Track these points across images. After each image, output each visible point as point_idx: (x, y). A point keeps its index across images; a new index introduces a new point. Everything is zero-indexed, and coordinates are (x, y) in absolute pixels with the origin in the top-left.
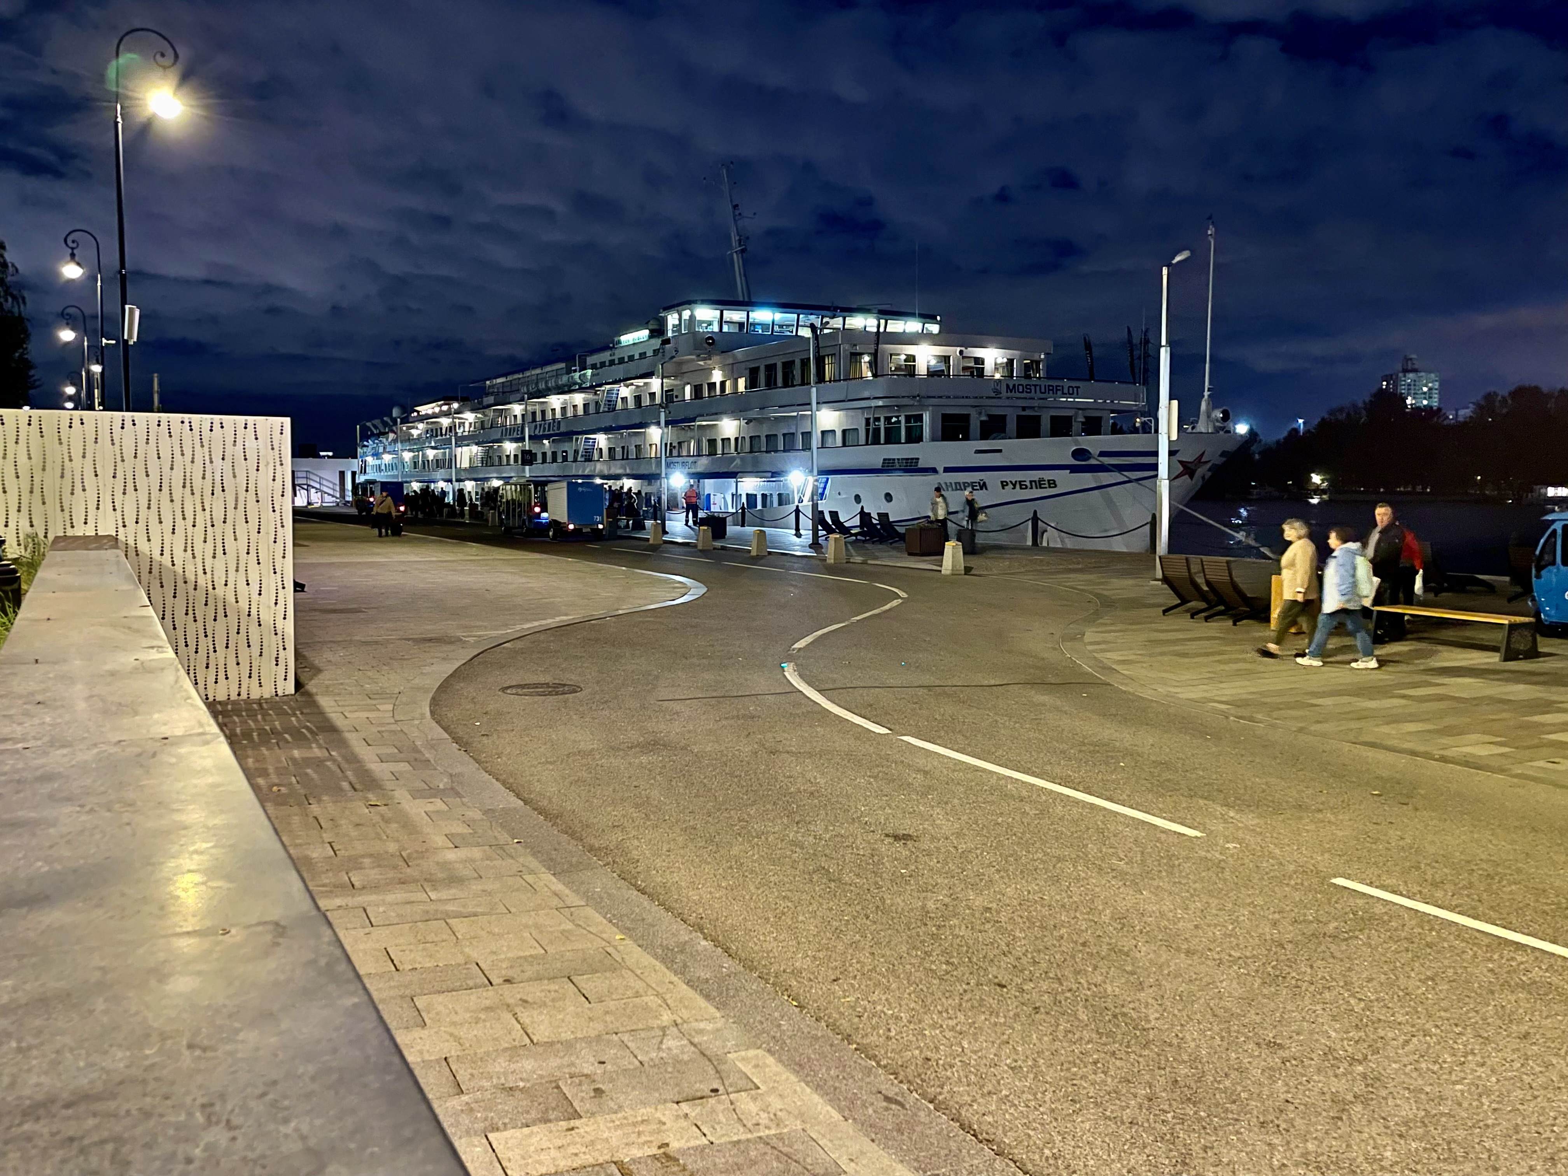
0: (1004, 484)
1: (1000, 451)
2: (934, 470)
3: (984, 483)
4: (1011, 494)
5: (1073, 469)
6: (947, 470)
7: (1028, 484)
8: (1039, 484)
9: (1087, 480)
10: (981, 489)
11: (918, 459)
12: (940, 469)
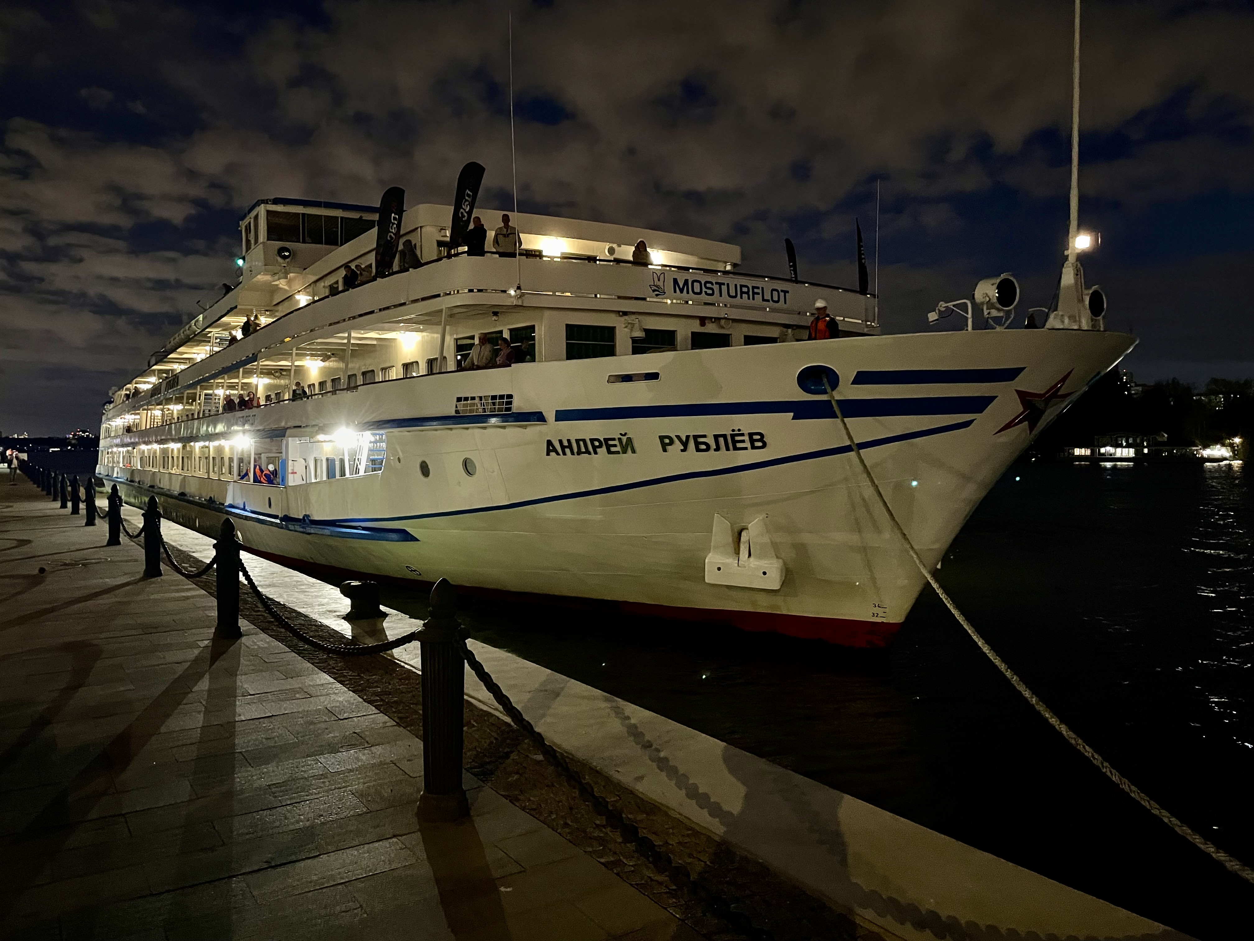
0: (665, 442)
1: (656, 376)
2: (539, 417)
3: (630, 443)
4: (674, 461)
6: (561, 416)
7: (711, 441)
9: (826, 432)
10: (624, 450)
11: (510, 396)
12: (550, 416)
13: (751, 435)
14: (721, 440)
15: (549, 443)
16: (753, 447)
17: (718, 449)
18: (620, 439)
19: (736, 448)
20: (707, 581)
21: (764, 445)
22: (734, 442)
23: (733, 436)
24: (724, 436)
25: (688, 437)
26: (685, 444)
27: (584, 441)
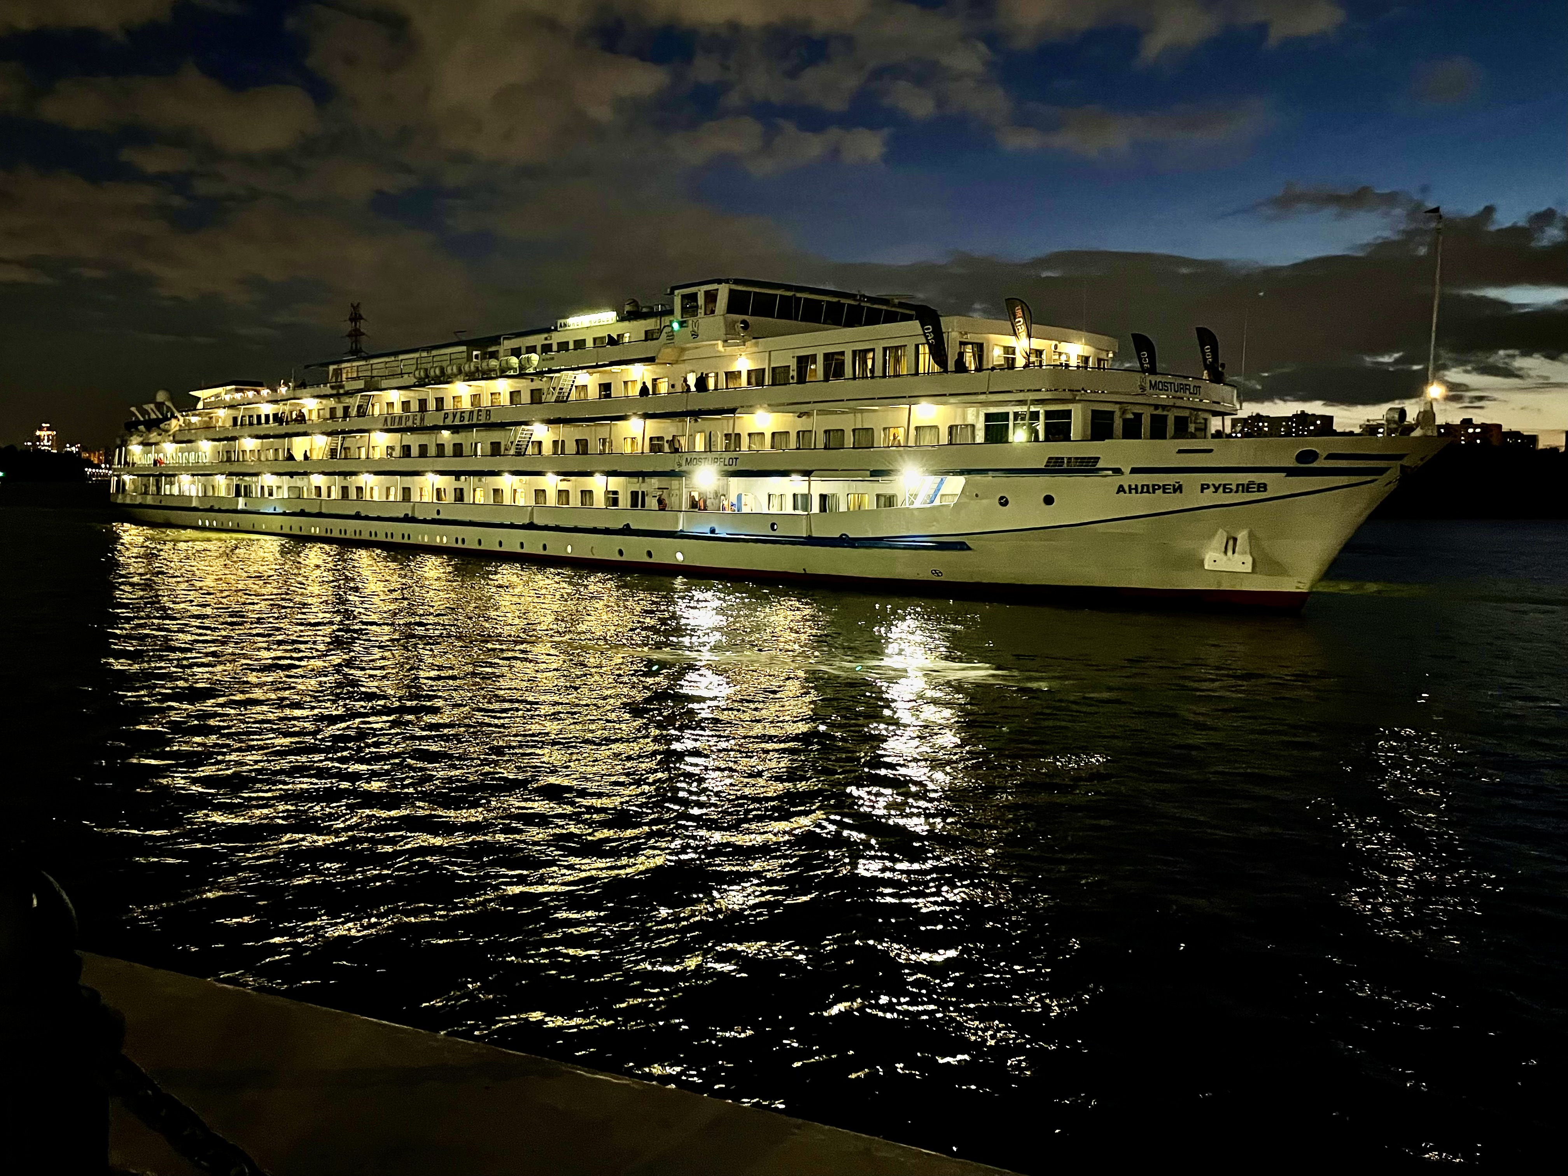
0: (1204, 487)
1: (1211, 451)
2: (1117, 471)
3: (1180, 487)
5: (1291, 472)
6: (1134, 471)
7: (1234, 487)
9: (1304, 483)
10: (1175, 491)
11: (1099, 458)
12: (1127, 470)
13: (1259, 484)
14: (1240, 488)
15: (1121, 486)
16: (1259, 491)
17: (1237, 492)
18: (1174, 486)
19: (1248, 492)
20: (1206, 567)
21: (1265, 490)
22: (1248, 488)
23: (1248, 485)
24: (1243, 485)
25: (1220, 485)
26: (1217, 489)
27: (1148, 486)
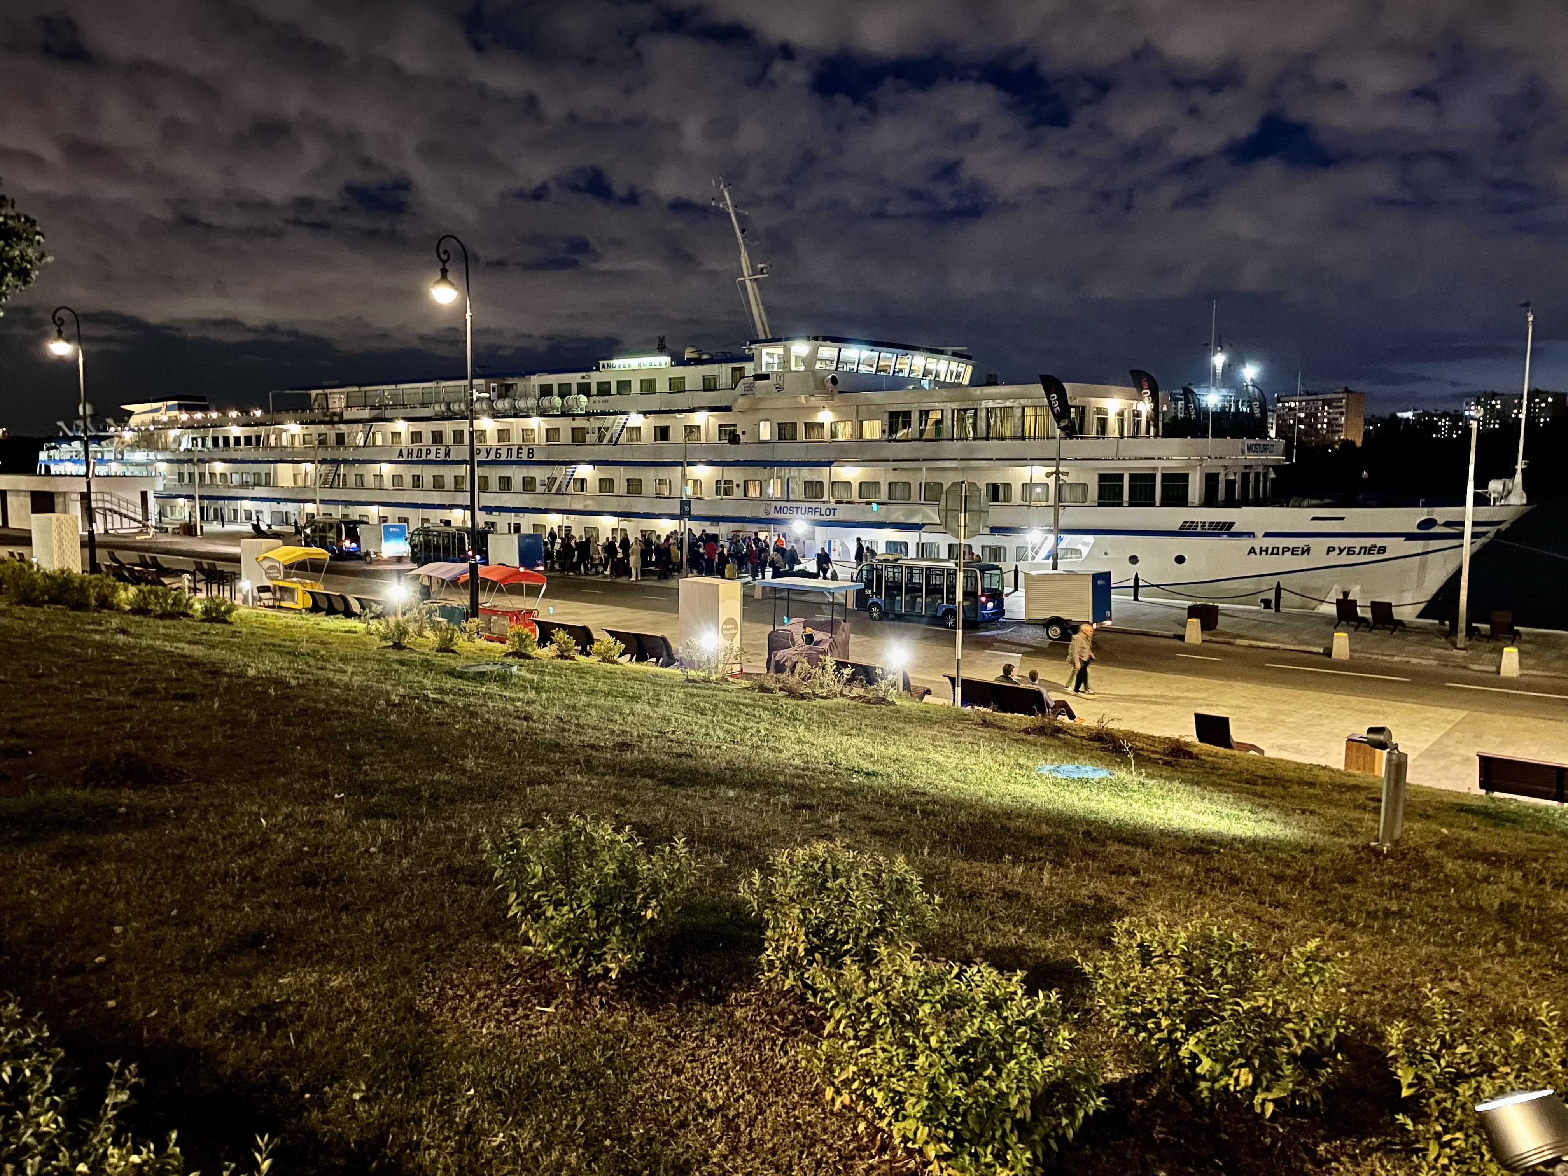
0: (1330, 550)
1: (1342, 519)
2: (1251, 535)
3: (1308, 550)
4: (1334, 559)
5: (1410, 537)
6: (1267, 535)
7: (1357, 550)
8: (1369, 551)
9: (1418, 546)
10: (1303, 553)
11: (1232, 523)
12: (1260, 534)
13: (1380, 547)
14: (1363, 550)
15: (1252, 548)
16: (1378, 553)
17: (1359, 554)
18: (1303, 548)
19: (1369, 554)
21: (1384, 552)
22: (1370, 551)
23: (1370, 548)
24: (1366, 548)
25: (1345, 548)
26: (1341, 551)
27: (1278, 548)
